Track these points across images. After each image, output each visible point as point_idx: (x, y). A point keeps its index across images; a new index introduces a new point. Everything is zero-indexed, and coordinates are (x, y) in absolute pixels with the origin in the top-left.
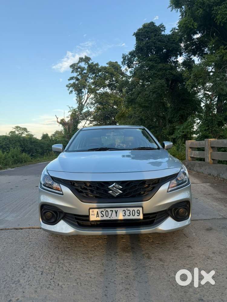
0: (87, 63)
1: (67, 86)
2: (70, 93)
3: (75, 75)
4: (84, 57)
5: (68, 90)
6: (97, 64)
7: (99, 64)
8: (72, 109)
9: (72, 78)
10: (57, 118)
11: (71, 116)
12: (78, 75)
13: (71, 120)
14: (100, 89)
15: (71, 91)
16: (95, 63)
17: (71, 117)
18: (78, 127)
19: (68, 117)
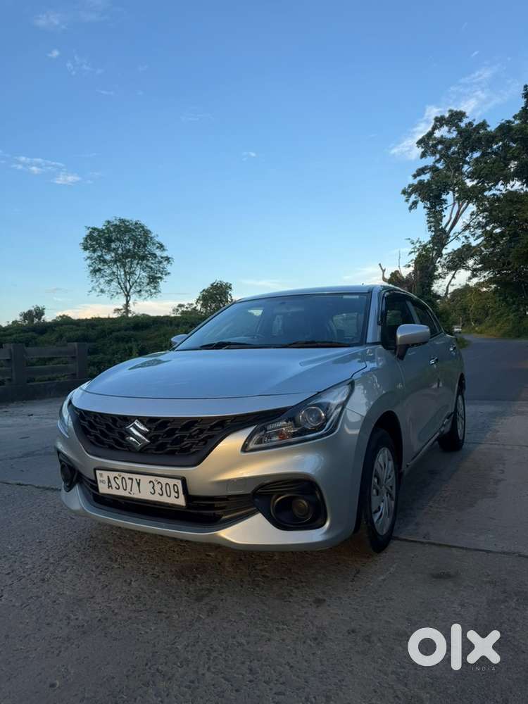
0: (454, 128)
1: (404, 192)
2: (411, 208)
3: (430, 161)
4: (447, 115)
5: (407, 201)
6: (483, 125)
7: (488, 123)
8: (418, 245)
9: (422, 171)
10: (384, 271)
11: (417, 262)
12: (438, 161)
13: (415, 272)
14: (495, 185)
15: (415, 203)
16: (475, 124)
17: (415, 265)
18: (432, 288)
19: (409, 266)
